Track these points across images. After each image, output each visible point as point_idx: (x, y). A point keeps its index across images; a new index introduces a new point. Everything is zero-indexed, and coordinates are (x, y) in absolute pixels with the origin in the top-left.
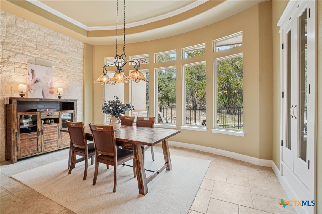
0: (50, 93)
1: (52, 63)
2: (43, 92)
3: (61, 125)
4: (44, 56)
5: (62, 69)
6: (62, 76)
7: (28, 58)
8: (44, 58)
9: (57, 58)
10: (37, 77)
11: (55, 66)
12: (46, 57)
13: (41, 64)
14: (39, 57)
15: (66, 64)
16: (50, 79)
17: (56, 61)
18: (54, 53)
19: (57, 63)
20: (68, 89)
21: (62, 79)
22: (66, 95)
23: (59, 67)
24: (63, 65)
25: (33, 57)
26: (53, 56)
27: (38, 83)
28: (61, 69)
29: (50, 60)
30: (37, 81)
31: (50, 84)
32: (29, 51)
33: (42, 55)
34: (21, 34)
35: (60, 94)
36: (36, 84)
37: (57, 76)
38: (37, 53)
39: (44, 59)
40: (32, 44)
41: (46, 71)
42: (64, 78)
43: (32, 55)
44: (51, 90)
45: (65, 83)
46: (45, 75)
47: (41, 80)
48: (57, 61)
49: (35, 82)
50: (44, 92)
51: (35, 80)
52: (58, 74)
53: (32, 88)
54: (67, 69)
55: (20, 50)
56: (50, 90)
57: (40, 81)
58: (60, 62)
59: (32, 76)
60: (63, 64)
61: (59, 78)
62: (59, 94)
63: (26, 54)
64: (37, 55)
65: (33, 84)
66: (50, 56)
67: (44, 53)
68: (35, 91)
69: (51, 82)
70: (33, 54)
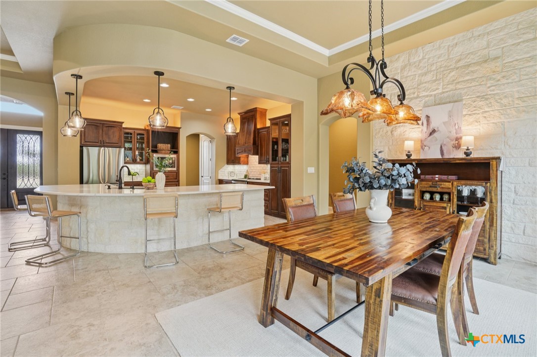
0: (454, 149)
1: (463, 92)
2: (441, 147)
3: (455, 206)
4: (448, 86)
5: (487, 95)
6: (487, 109)
7: (424, 101)
8: (449, 90)
9: (473, 80)
10: (434, 125)
11: (468, 97)
12: (451, 87)
13: (443, 101)
14: (440, 91)
15: (499, 80)
16: (456, 122)
17: (471, 85)
18: (467, 71)
19: (473, 88)
20: (505, 135)
21: (485, 117)
22: (497, 149)
23: (478, 94)
24: (489, 87)
25: (431, 95)
26: (464, 79)
27: (435, 135)
28: (483, 97)
29: (459, 89)
30: (433, 131)
31: (455, 131)
32: (425, 89)
33: (445, 86)
34: (414, 71)
35: (469, 148)
36: (431, 136)
37: (474, 114)
38: (437, 87)
39: (447, 92)
40: (429, 77)
41: (450, 111)
42: (492, 113)
43: (430, 94)
44: (457, 142)
45: (493, 123)
46: (446, 119)
47: (440, 129)
48: (473, 84)
49: (431, 134)
50: (443, 148)
51: (431, 131)
52: (475, 109)
53: (425, 143)
54: (499, 92)
55: (414, 93)
56: (454, 142)
57: (438, 131)
58: (480, 85)
59: (427, 125)
60: (489, 85)
61: (479, 115)
62: (466, 148)
63: (421, 95)
64: (437, 89)
65: (427, 137)
66: (459, 82)
67: (448, 82)
68: (429, 148)
69: (457, 127)
70: (431, 91)
